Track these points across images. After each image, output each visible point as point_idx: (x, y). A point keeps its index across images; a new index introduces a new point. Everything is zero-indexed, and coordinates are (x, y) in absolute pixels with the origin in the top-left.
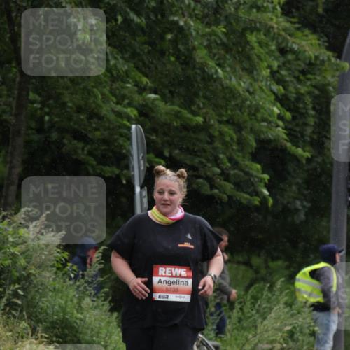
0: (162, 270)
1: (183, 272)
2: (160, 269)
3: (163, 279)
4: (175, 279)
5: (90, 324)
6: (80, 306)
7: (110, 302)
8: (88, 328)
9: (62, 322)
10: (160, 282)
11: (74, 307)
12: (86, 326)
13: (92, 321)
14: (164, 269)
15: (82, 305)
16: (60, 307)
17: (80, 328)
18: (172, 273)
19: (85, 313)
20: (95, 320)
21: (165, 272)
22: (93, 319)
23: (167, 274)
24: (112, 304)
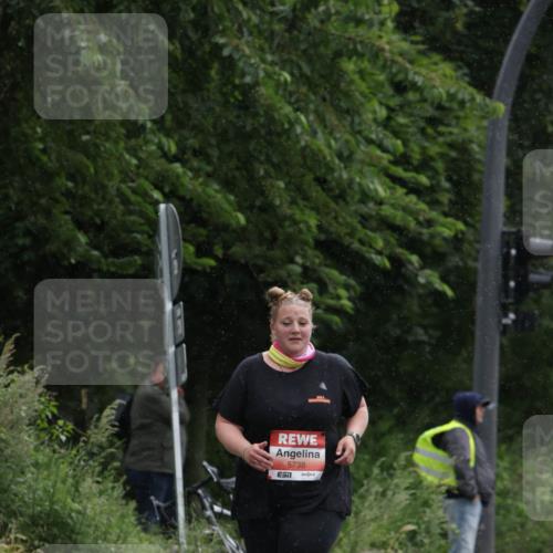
0: (282, 437)
1: (312, 439)
2: (281, 435)
3: (284, 449)
4: (301, 450)
5: (94, 519)
6: (77, 490)
7: (125, 484)
8: (89, 526)
9: (48, 515)
10: (279, 453)
11: (68, 492)
12: (86, 523)
13: (95, 514)
14: (286, 436)
15: (80, 489)
16: (45, 491)
17: (78, 526)
18: (296, 441)
19: (85, 501)
20: (101, 512)
21: (287, 440)
22: (98, 511)
23: (290, 443)
24: (128, 488)
